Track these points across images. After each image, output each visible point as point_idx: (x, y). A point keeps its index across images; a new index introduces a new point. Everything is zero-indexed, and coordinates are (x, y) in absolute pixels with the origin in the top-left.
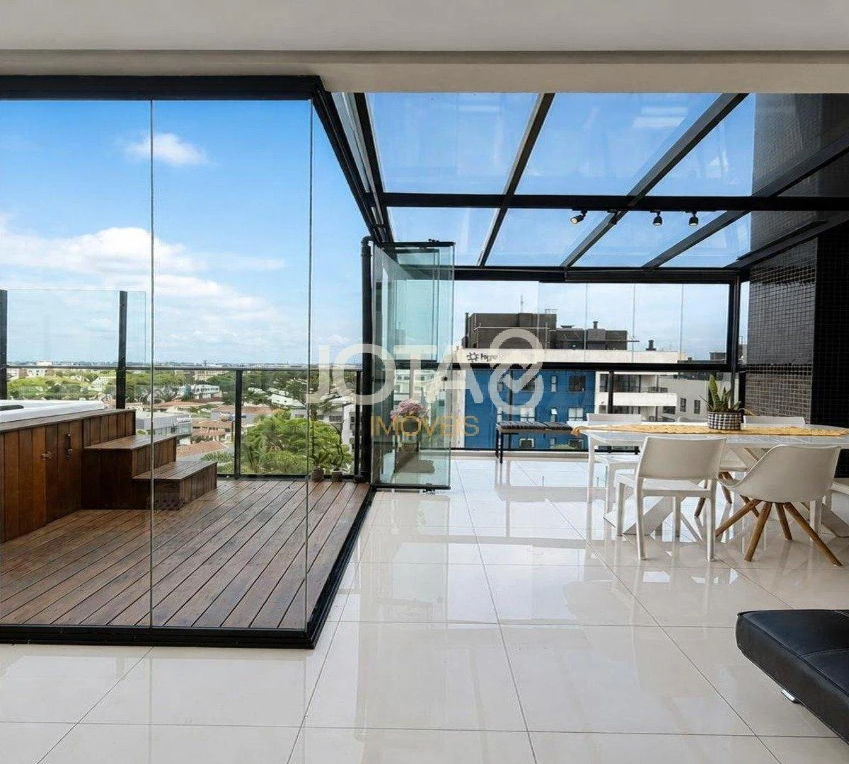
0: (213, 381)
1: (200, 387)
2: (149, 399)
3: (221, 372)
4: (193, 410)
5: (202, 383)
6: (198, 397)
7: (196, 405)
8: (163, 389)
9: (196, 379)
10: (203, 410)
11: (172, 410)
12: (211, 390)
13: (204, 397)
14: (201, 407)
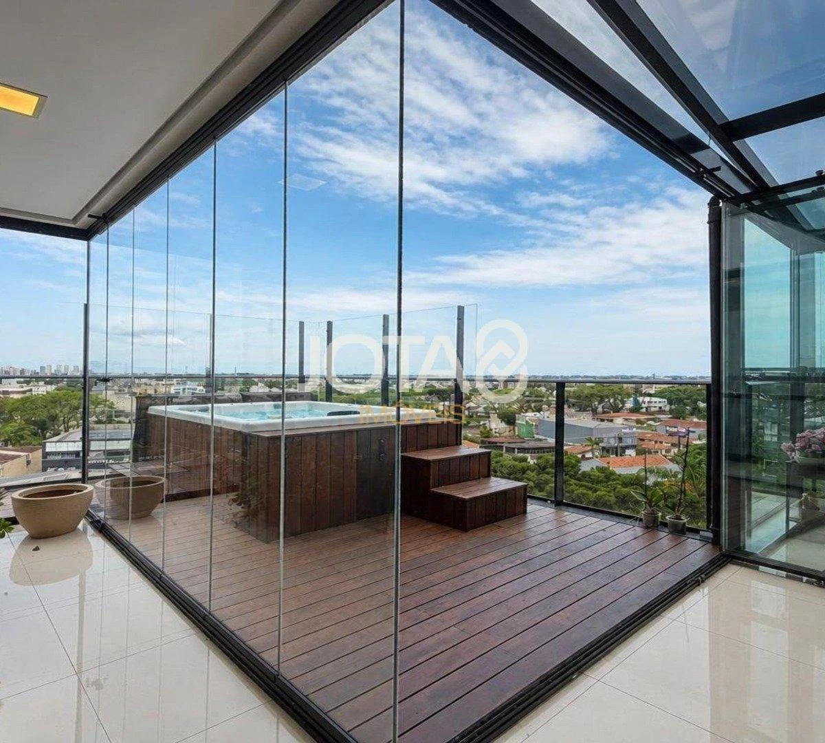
0: (659, 394)
1: (647, 399)
2: (600, 409)
3: (666, 386)
4: (638, 421)
5: (650, 395)
6: (644, 410)
7: (642, 417)
8: (612, 401)
9: (644, 392)
10: (650, 422)
11: (619, 421)
12: (658, 403)
13: (653, 409)
14: (649, 420)
